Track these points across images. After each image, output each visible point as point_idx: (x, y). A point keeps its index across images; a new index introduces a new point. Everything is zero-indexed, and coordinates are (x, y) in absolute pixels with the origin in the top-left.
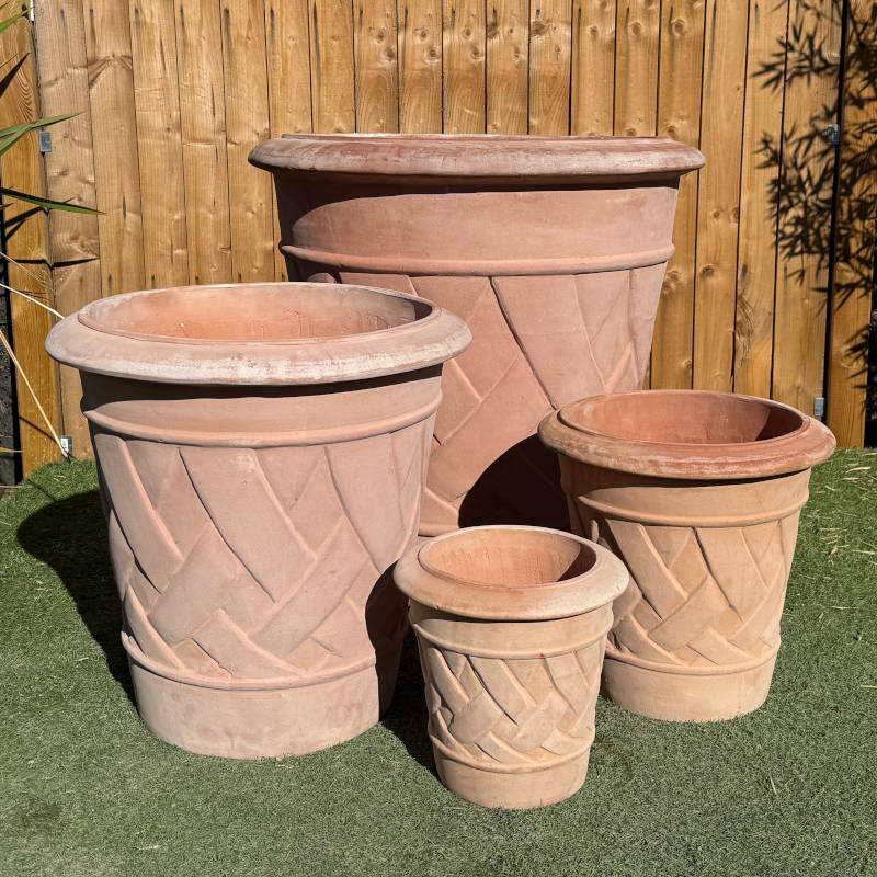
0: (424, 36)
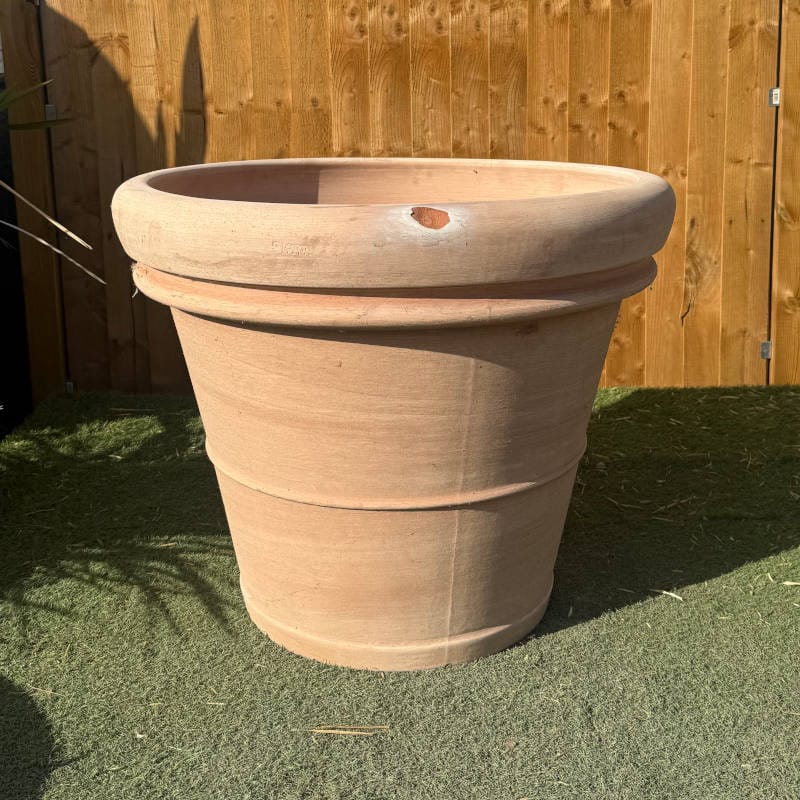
0: (391, 13)
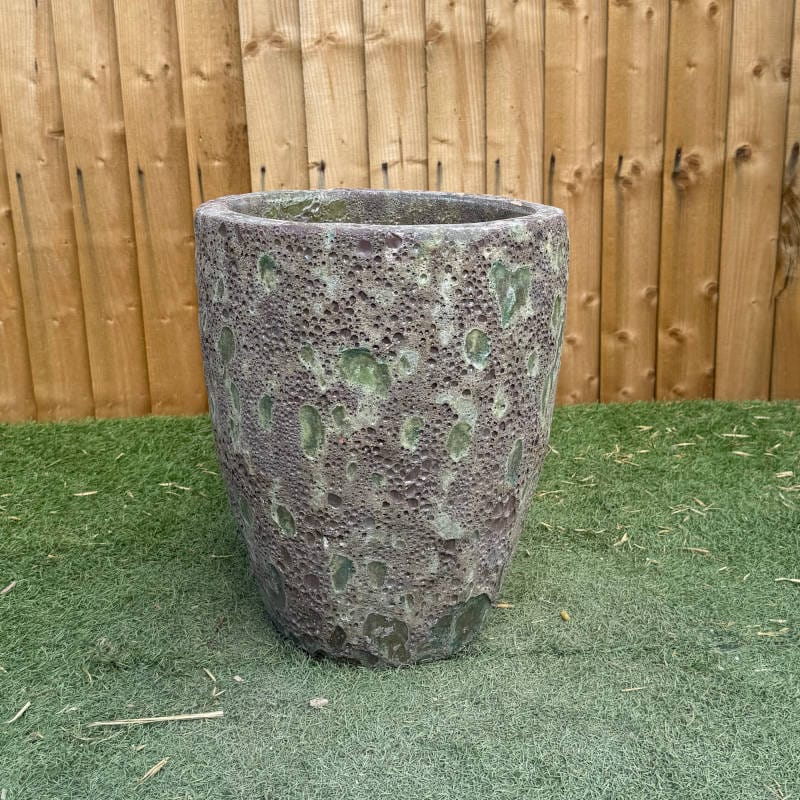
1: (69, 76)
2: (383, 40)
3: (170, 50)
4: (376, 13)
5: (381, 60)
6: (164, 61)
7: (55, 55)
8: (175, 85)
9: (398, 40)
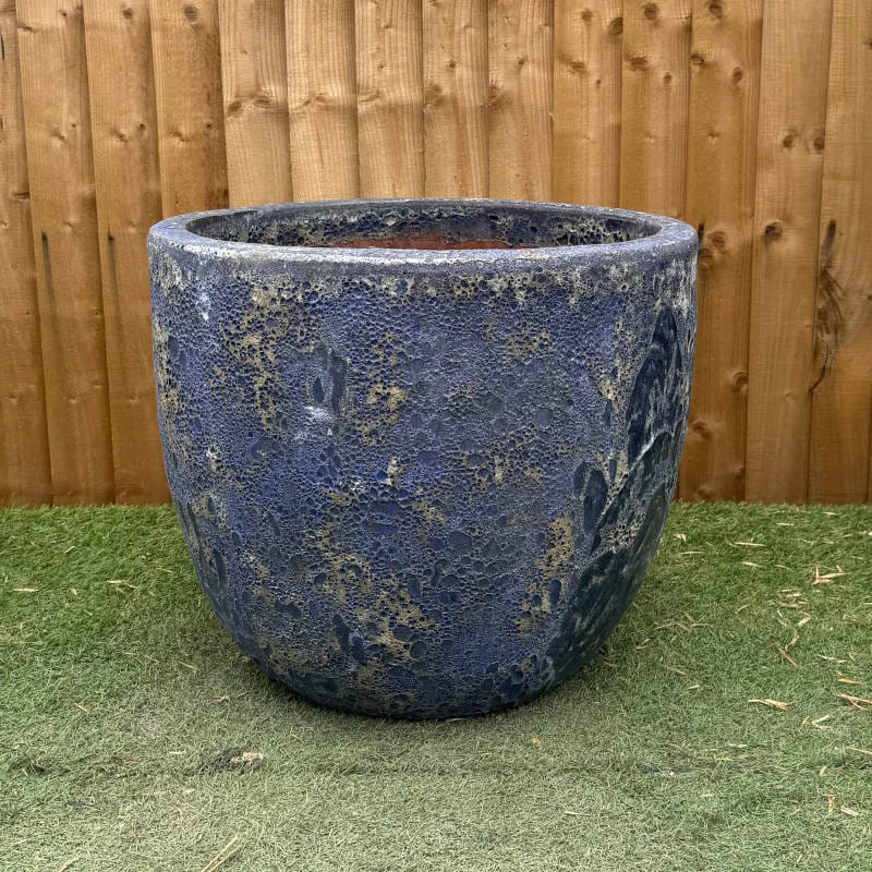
1: (37, 135)
2: (377, 101)
3: (147, 109)
4: (371, 73)
5: (376, 123)
6: (140, 121)
7: (22, 112)
8: (151, 146)
9: (393, 101)
